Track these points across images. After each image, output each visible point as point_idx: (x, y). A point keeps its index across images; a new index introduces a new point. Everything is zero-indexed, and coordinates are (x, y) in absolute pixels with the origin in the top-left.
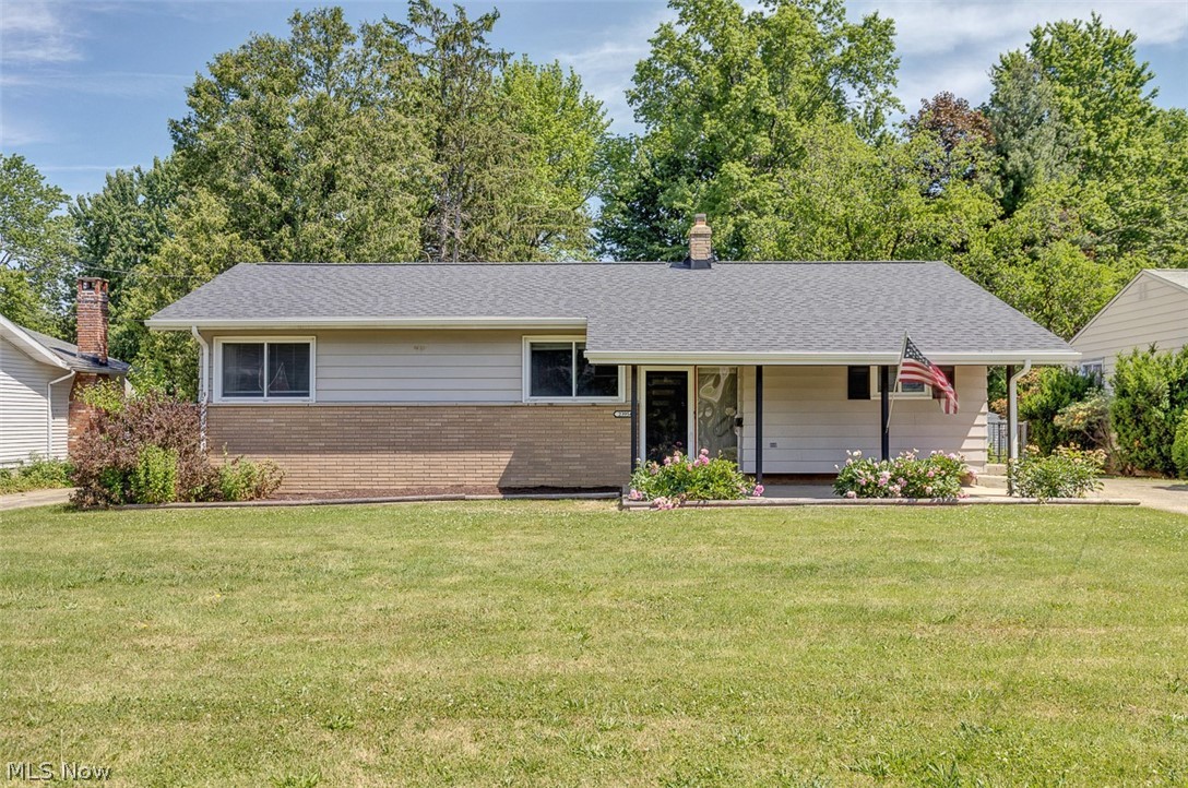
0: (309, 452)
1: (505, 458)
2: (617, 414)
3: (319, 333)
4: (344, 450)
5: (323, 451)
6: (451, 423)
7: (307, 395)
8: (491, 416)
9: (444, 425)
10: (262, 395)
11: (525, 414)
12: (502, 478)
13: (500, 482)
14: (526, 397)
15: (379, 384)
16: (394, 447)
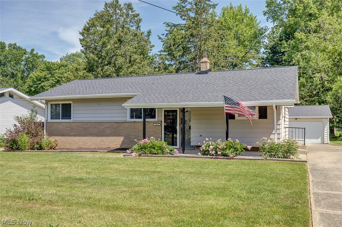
0: (71, 136)
1: (122, 139)
2: (154, 125)
3: (73, 100)
4: (79, 136)
5: (74, 136)
6: (107, 128)
7: (71, 119)
8: (118, 125)
9: (105, 128)
10: (60, 119)
11: (127, 125)
12: (121, 145)
13: (120, 146)
14: (128, 119)
15: (89, 115)
16: (92, 135)
